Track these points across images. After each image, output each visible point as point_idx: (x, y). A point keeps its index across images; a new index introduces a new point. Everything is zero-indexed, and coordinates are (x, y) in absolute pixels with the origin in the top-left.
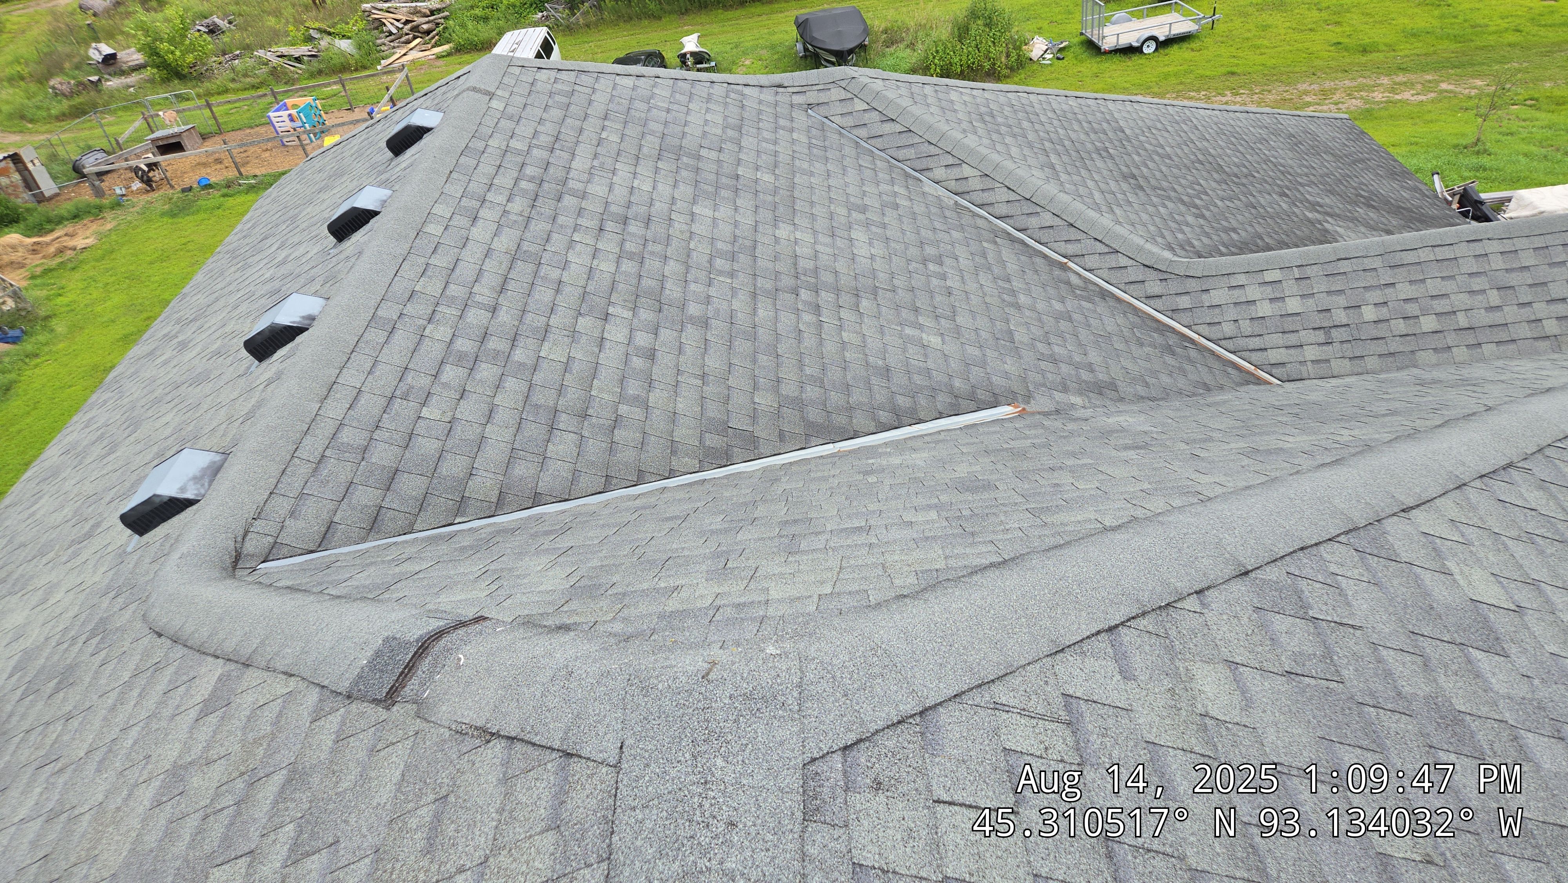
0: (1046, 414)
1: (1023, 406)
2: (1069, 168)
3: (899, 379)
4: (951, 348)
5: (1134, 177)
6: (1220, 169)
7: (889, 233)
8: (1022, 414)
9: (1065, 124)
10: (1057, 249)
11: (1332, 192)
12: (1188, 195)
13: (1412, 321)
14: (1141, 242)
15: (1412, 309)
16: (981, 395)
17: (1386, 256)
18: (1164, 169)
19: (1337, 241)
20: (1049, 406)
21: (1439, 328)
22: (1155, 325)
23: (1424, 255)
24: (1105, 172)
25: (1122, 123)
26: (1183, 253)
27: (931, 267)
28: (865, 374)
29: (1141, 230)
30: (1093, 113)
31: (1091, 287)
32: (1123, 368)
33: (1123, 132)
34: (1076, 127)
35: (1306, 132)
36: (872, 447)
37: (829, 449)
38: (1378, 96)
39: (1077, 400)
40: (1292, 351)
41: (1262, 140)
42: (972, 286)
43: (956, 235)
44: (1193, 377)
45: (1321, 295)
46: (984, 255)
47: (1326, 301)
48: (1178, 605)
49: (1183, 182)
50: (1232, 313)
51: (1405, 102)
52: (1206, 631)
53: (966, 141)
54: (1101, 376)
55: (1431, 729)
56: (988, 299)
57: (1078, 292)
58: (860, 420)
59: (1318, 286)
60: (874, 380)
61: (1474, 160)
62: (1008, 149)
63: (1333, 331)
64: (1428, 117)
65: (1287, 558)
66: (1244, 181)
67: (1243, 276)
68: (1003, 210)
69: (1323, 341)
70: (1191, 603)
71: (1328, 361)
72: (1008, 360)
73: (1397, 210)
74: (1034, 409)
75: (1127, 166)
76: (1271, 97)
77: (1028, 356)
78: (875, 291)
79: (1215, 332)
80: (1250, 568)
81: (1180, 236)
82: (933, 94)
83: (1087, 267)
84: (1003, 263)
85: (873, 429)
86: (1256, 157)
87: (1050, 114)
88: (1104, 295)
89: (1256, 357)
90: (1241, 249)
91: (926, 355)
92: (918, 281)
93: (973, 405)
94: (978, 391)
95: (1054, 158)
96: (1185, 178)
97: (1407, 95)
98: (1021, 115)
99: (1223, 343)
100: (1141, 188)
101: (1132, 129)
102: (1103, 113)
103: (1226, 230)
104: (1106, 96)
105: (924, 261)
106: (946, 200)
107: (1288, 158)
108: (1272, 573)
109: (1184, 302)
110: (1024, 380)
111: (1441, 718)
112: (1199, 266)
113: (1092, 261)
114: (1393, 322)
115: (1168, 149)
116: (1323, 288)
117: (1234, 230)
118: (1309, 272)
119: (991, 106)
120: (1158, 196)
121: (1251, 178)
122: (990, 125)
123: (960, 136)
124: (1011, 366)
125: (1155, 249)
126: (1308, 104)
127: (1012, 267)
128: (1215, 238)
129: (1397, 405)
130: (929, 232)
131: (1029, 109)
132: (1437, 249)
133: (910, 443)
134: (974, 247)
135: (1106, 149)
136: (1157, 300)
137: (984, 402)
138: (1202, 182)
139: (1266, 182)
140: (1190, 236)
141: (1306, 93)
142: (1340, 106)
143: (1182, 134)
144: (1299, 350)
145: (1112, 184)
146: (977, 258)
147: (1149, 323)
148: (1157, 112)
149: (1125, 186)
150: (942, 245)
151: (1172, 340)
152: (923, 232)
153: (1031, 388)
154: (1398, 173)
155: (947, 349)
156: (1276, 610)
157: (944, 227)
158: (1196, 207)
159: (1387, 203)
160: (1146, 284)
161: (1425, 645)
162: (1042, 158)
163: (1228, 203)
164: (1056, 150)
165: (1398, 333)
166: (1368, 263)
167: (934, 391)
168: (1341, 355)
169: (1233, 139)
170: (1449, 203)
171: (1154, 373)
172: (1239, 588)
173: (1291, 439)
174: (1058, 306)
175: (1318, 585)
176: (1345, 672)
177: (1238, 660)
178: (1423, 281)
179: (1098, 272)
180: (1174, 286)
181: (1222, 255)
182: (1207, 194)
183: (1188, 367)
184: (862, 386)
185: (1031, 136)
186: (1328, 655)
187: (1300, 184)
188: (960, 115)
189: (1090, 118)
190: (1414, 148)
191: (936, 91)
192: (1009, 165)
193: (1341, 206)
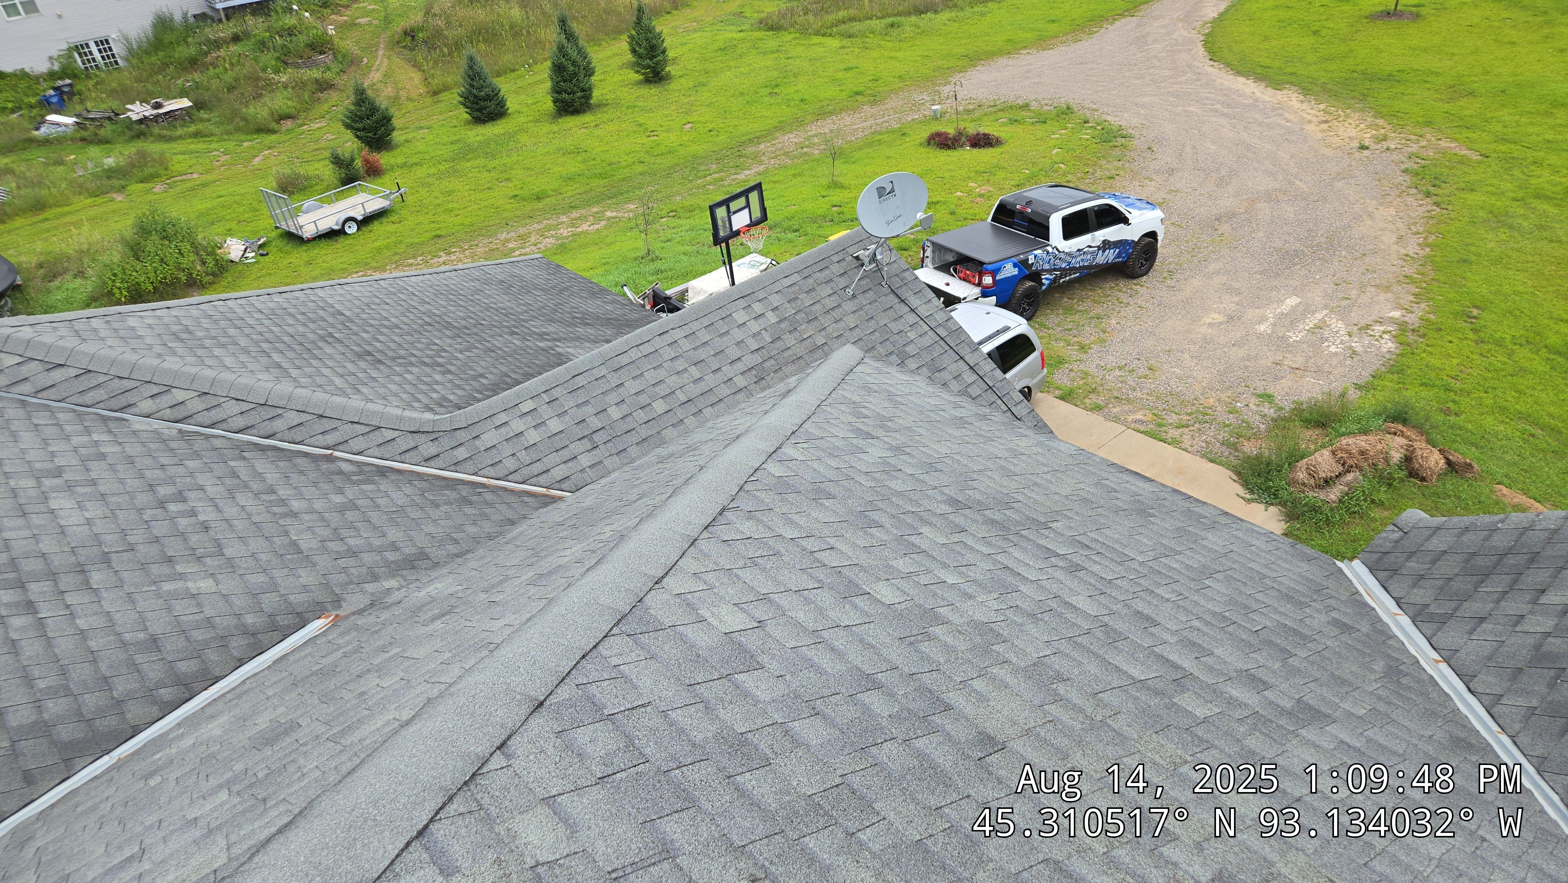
0: (360, 612)
1: (334, 613)
2: (297, 362)
3: (173, 645)
4: (229, 584)
5: (369, 354)
6: (449, 326)
7: (102, 488)
8: (335, 624)
9: (277, 321)
10: (316, 444)
11: (552, 321)
12: (428, 356)
13: (648, 409)
14: (399, 412)
15: (643, 399)
16: (282, 620)
17: (607, 364)
18: (396, 339)
19: (572, 360)
20: (364, 601)
21: (668, 408)
22: (443, 483)
23: (634, 354)
24: (338, 357)
25: (338, 307)
26: (443, 410)
27: (173, 507)
28: (125, 656)
29: (395, 401)
30: (304, 304)
31: (366, 469)
32: (427, 534)
33: (342, 314)
34: (290, 321)
35: (512, 276)
36: (161, 736)
37: (106, 761)
38: (564, 232)
39: (392, 583)
40: (570, 464)
41: (477, 291)
42: (231, 511)
43: (190, 464)
44: (496, 517)
45: (573, 410)
46: (234, 474)
47: (580, 413)
48: (484, 770)
49: (419, 346)
50: (507, 449)
51: (586, 233)
52: (517, 781)
53: (165, 365)
54: (407, 551)
55: (725, 761)
56: (256, 519)
57: (355, 478)
58: (135, 712)
59: (569, 403)
60: (139, 659)
61: (652, 267)
62: (221, 361)
63: (594, 436)
64: (608, 240)
65: (573, 672)
66: (475, 330)
67: (503, 415)
68: (240, 422)
69: (590, 447)
70: (498, 761)
71: (601, 462)
72: (301, 572)
73: (608, 322)
74: (348, 611)
75: (359, 345)
76: (480, 250)
77: (323, 561)
78: (106, 559)
79: (500, 471)
80: (542, 698)
81: (434, 395)
82: (104, 326)
83: (355, 451)
84: (260, 476)
85: (156, 715)
86: (478, 307)
87: (257, 316)
88: (383, 472)
89: (543, 479)
90: (494, 390)
91: (199, 605)
92: (160, 528)
93: (276, 635)
94: (278, 618)
95: (277, 357)
96: (420, 342)
97: (585, 227)
98: (223, 324)
99: (511, 477)
100: (380, 362)
101: (350, 309)
102: (314, 302)
103: (475, 378)
104: (312, 285)
105: (162, 504)
106: (166, 431)
107: (505, 301)
108: (564, 693)
109: (461, 453)
110: (327, 586)
111: (730, 747)
112: (461, 417)
113: (358, 444)
114: (634, 414)
115: (393, 320)
116: (572, 404)
117: (482, 376)
118: (557, 392)
119: (184, 322)
120: (400, 365)
121: (480, 327)
122: (190, 342)
123: (156, 362)
124: (306, 577)
125: (415, 415)
126: (513, 250)
127: (272, 476)
128: (467, 387)
129: (645, 487)
130: (157, 472)
131: (230, 315)
132: (640, 347)
133: (209, 711)
134: (219, 469)
135: (331, 335)
136: (437, 460)
137: (289, 626)
138: (437, 341)
139: (496, 327)
140: (443, 393)
141: (507, 241)
142: (539, 246)
143: (402, 303)
144: (575, 461)
145: (350, 366)
146: (227, 481)
147: (437, 483)
148: (370, 289)
149: (362, 364)
150: (178, 480)
151: (465, 491)
152: (148, 474)
153: (338, 591)
154: (598, 292)
155: (224, 588)
156: (576, 725)
157: (175, 460)
158: (439, 365)
159: (598, 318)
160: (420, 448)
161: (702, 690)
162: (264, 360)
163: (467, 354)
164: (276, 348)
165: (642, 421)
166: (598, 373)
167: (223, 641)
168: (608, 454)
169: (452, 297)
170: (643, 306)
171: (460, 528)
172: (538, 722)
173: (568, 552)
174: (338, 499)
175: (606, 683)
176: (647, 751)
177: (554, 792)
178: (642, 375)
179: (369, 452)
180: (446, 442)
181: (479, 400)
182: (446, 351)
183: (489, 511)
184: (124, 670)
185: (243, 342)
186: (630, 742)
187: (524, 321)
188: (148, 341)
189: (302, 309)
190: (607, 267)
191: (108, 322)
192: (227, 376)
193: (564, 330)
